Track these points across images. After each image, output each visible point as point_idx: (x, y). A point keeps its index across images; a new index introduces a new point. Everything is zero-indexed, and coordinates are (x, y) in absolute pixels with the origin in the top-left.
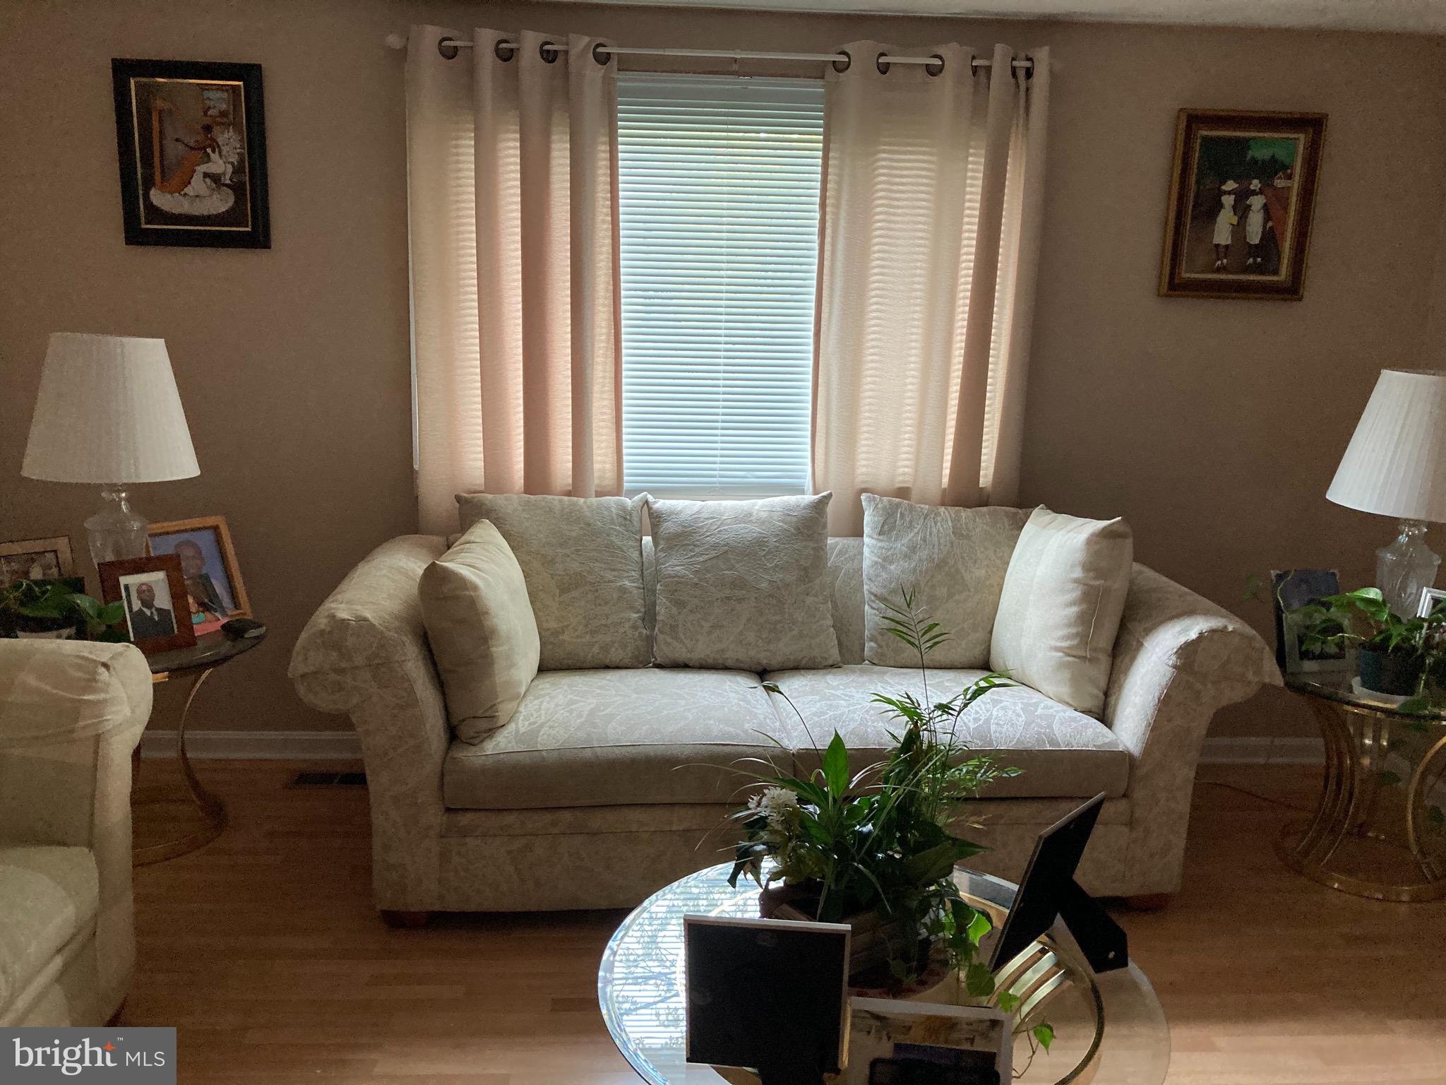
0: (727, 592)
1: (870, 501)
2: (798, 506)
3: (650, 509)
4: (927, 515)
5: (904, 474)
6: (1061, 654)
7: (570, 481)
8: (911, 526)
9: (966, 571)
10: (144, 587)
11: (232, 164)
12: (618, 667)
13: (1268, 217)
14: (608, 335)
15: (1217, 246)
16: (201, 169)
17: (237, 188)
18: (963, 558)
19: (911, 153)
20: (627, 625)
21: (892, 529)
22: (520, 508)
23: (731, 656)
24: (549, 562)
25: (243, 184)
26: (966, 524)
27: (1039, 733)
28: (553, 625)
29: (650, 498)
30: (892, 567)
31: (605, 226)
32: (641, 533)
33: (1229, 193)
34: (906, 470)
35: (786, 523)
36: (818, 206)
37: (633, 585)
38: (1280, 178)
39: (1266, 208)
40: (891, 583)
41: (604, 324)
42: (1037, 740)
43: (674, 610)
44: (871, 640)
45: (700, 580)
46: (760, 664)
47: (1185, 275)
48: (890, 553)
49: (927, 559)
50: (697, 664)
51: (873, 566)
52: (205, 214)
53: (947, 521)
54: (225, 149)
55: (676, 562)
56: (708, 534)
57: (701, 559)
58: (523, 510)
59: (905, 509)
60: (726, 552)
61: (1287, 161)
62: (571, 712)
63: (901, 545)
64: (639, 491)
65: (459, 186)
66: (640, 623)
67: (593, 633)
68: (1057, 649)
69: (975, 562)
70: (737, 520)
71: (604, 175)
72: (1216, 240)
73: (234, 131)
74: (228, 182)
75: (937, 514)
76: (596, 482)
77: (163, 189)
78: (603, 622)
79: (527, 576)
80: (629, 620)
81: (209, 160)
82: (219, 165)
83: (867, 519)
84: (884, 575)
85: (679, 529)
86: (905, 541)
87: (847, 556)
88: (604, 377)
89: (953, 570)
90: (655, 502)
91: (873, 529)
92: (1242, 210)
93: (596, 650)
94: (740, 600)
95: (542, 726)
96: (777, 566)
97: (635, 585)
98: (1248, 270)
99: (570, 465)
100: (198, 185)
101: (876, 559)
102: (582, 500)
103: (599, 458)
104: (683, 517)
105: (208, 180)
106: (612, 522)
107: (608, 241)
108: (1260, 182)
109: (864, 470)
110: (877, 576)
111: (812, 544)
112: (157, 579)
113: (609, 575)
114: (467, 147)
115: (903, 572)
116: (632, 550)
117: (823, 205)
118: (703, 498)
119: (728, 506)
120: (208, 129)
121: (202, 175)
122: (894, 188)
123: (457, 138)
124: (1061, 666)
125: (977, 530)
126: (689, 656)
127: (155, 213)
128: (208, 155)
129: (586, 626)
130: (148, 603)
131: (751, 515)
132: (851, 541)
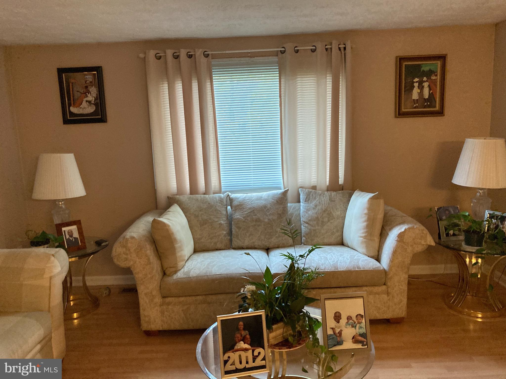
0: (254, 223)
1: (302, 191)
2: (277, 194)
3: (229, 197)
4: (321, 194)
5: (314, 181)
6: (362, 238)
7: (205, 190)
8: (315, 199)
9: (334, 212)
10: (70, 231)
11: (94, 97)
12: (220, 250)
13: (430, 89)
14: (214, 142)
15: (414, 100)
16: (85, 99)
17: (96, 104)
18: (333, 208)
19: (309, 77)
20: (222, 236)
21: (308, 200)
22: (188, 200)
23: (257, 244)
24: (196, 217)
25: (98, 103)
26: (334, 197)
27: (354, 265)
28: (198, 236)
29: (230, 194)
30: (309, 212)
31: (211, 108)
32: (227, 206)
33: (417, 82)
34: (315, 180)
35: (273, 200)
36: (279, 97)
37: (224, 222)
38: (433, 76)
39: (429, 86)
40: (309, 218)
41: (212, 139)
42: (353, 267)
43: (237, 230)
44: (304, 237)
45: (245, 220)
46: (266, 246)
47: (403, 110)
48: (308, 208)
49: (320, 209)
50: (245, 248)
51: (303, 212)
52: (87, 113)
53: (327, 196)
54: (92, 93)
55: (238, 214)
56: (248, 204)
57: (246, 213)
58: (189, 200)
59: (313, 193)
60: (254, 210)
61: (435, 71)
62: (202, 264)
63: (312, 205)
64: (226, 192)
65: (164, 99)
66: (227, 235)
67: (211, 239)
68: (361, 237)
69: (337, 209)
70: (257, 199)
71: (210, 92)
72: (413, 98)
73: (95, 87)
74: (93, 103)
75: (324, 194)
76: (213, 189)
77: (74, 107)
78: (215, 235)
79: (189, 221)
80: (223, 234)
81: (87, 97)
82: (90, 98)
83: (301, 197)
84: (307, 215)
85: (239, 203)
86: (313, 203)
87: (296, 209)
88: (214, 156)
89: (329, 212)
90: (231, 195)
91: (303, 200)
92: (421, 87)
93: (212, 244)
94: (259, 226)
95: (192, 269)
96: (270, 214)
97: (225, 222)
98: (425, 107)
99: (204, 185)
100: (84, 104)
101: (304, 210)
102: (207, 196)
103: (214, 182)
104: (239, 199)
105: (87, 103)
106: (217, 202)
107: (212, 113)
108: (426, 78)
109: (300, 181)
110: (305, 216)
111: (282, 206)
112: (74, 228)
113: (216, 220)
114: (165, 87)
115: (313, 213)
116: (223, 211)
117: (280, 96)
118: (246, 193)
119: (255, 195)
120: (86, 87)
121: (85, 101)
122: (303, 89)
123: (163, 84)
124: (362, 242)
125: (337, 199)
126: (243, 245)
127: (72, 114)
128: (87, 95)
129: (209, 236)
130: (71, 236)
131: (262, 197)
132: (297, 204)
